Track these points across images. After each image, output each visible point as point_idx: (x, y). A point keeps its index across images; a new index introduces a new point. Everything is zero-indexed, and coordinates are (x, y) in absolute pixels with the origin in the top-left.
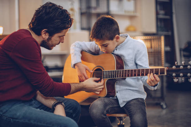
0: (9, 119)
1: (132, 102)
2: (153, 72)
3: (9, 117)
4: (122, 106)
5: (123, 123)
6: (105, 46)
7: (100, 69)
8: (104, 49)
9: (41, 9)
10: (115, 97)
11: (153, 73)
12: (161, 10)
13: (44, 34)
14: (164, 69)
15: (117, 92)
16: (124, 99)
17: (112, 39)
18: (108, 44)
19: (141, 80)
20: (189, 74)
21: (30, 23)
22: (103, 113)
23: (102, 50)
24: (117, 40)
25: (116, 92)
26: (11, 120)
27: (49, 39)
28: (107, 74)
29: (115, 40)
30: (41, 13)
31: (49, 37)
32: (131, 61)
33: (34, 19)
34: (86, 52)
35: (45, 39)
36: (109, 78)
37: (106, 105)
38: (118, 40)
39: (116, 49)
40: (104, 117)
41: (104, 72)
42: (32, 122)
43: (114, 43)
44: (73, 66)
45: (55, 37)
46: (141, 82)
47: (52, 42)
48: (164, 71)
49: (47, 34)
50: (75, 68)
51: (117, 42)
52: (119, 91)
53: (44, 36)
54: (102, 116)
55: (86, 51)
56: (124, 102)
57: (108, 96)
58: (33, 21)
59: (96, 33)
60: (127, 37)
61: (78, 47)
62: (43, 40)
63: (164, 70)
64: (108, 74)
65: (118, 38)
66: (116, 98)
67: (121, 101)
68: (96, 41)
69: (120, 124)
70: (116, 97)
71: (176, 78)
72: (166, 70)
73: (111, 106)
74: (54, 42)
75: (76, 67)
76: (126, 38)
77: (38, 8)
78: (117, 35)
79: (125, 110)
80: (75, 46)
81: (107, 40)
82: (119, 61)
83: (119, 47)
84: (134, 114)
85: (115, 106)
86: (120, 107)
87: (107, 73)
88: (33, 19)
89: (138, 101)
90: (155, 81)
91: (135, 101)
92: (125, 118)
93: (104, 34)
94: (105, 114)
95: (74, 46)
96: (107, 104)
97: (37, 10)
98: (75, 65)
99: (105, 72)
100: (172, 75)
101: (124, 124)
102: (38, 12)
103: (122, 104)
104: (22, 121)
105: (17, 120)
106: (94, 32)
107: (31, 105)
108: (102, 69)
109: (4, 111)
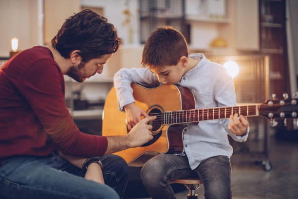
0: (14, 184)
1: (209, 162)
2: (238, 111)
3: (14, 182)
4: (193, 168)
5: (195, 193)
6: (166, 74)
7: (158, 110)
8: (164, 80)
9: (75, 18)
10: (183, 153)
11: (238, 113)
12: (267, 13)
13: (75, 56)
14: (255, 106)
15: (186, 146)
16: (197, 157)
17: (174, 63)
18: (170, 72)
19: (224, 127)
20: (294, 114)
21: (55, 37)
22: (162, 180)
23: (161, 80)
24: (183, 64)
25: (184, 146)
26: (17, 185)
27: (81, 66)
28: (168, 118)
29: (180, 64)
30: (74, 25)
31: (81, 63)
32: (207, 97)
33: (63, 32)
34: (139, 84)
35: (75, 65)
36: (172, 124)
37: (166, 166)
38: (185, 64)
39: (184, 79)
40: (163, 185)
41: (163, 114)
42: (49, 190)
43: (179, 70)
44: (122, 109)
45: (91, 64)
46: (223, 130)
47: (85, 71)
48: (255, 110)
49: (79, 58)
50: (125, 112)
51: (184, 67)
52: (189, 144)
53: (75, 60)
54: (161, 183)
55: (139, 82)
56: (197, 161)
57: (171, 151)
58: (60, 35)
59: (149, 56)
60: (201, 58)
61: (126, 78)
62: (72, 65)
63: (255, 108)
64: (170, 118)
65: (185, 61)
66: (184, 155)
67: (191, 160)
68: (151, 68)
69: (191, 194)
70: (185, 153)
71: (274, 120)
72: (258, 109)
73: (176, 168)
74: (88, 72)
75: (125, 110)
76: (200, 60)
77: (71, 16)
78: (182, 56)
79: (199, 173)
80: (121, 76)
81: (167, 65)
82: (187, 97)
83: (187, 74)
84: (211, 181)
85: (183, 167)
86: (191, 169)
87: (168, 116)
88: (60, 32)
89: (219, 160)
90: (241, 125)
91: (213, 161)
92: (198, 185)
93: (161, 57)
94: (165, 180)
95: (119, 77)
96: (169, 165)
97: (68, 18)
98: (124, 108)
99: (166, 114)
100: (267, 116)
101: (196, 195)
102: (70, 23)
103: (193, 164)
104: (34, 188)
105: (27, 187)
106: (146, 54)
107: (50, 163)
108: (161, 110)
109: (8, 172)
